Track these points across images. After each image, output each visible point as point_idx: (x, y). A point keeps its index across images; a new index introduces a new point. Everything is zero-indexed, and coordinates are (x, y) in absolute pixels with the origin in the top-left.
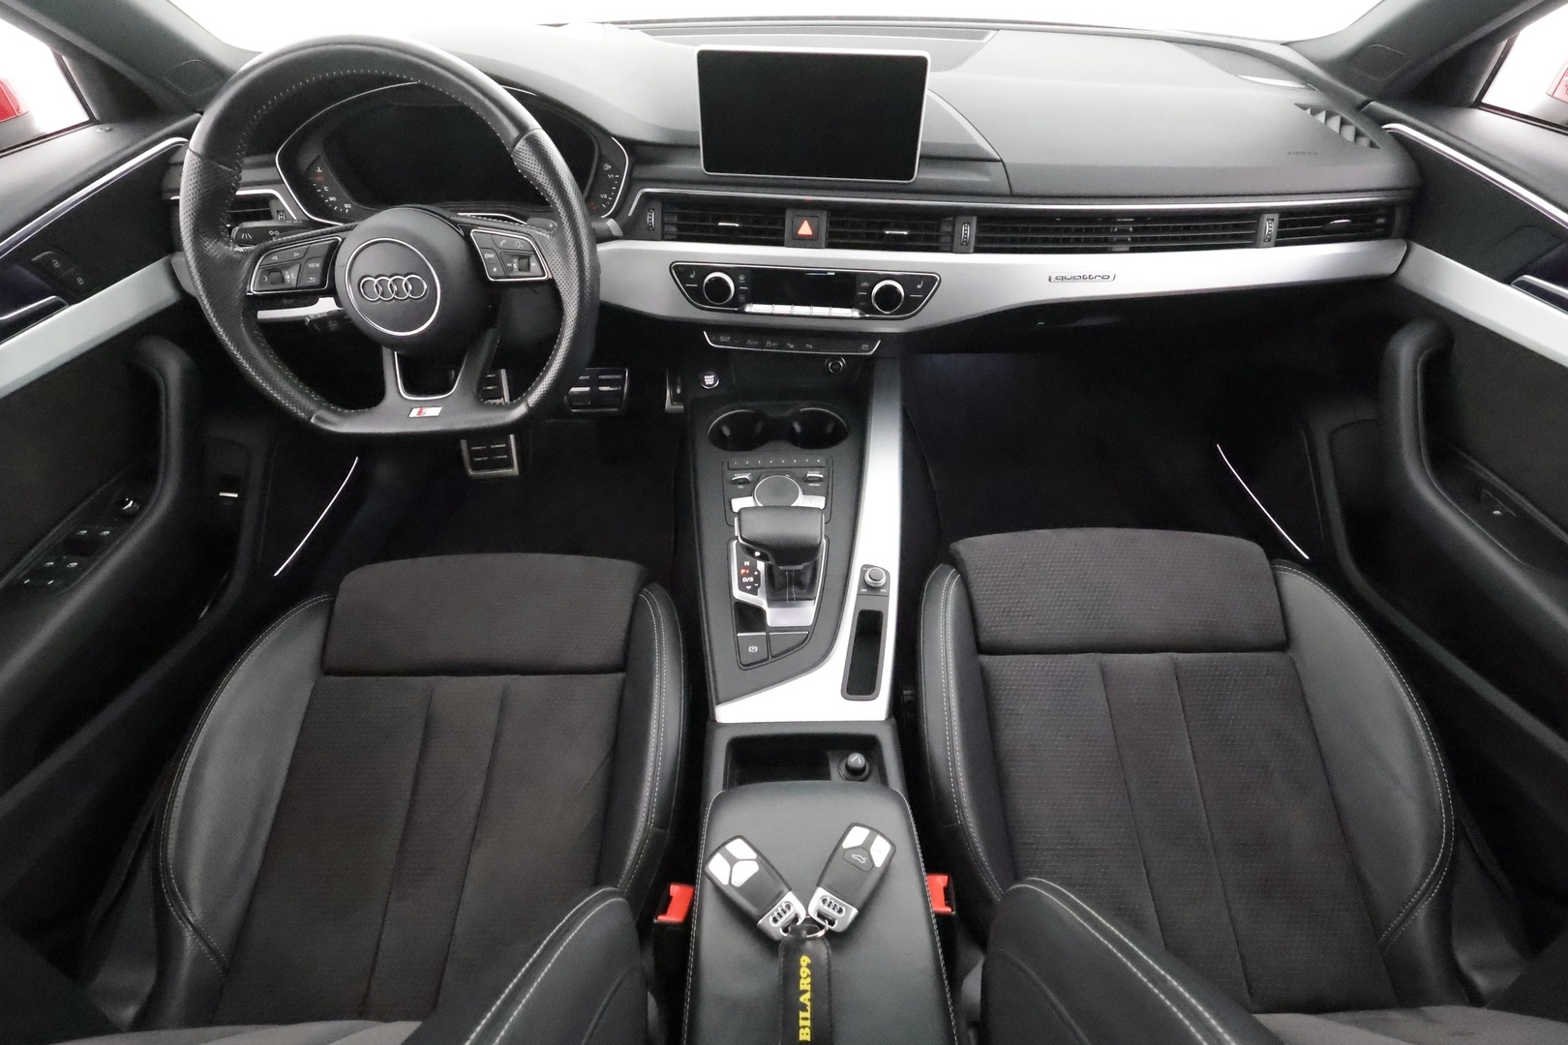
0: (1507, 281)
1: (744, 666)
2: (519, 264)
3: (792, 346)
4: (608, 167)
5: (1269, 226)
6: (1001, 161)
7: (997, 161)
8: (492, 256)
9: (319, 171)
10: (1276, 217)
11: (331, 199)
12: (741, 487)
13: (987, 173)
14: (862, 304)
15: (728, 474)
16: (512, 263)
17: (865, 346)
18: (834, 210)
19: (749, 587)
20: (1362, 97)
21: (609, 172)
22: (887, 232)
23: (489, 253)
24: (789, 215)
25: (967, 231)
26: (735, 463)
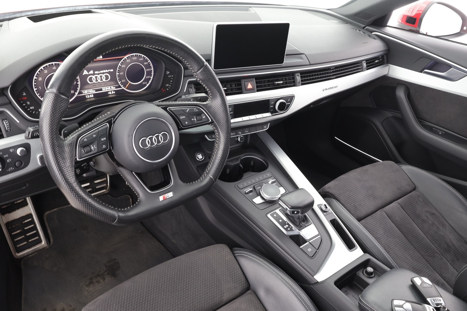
0: (421, 72)
1: (311, 257)
2: (197, 119)
3: (240, 133)
4: (168, 73)
5: (365, 65)
6: (304, 54)
7: (303, 54)
8: (184, 117)
9: (24, 94)
10: (365, 61)
11: (31, 108)
12: (251, 194)
13: (302, 58)
14: (272, 110)
15: (242, 191)
16: (194, 118)
17: (265, 127)
18: (257, 78)
19: (289, 229)
20: (363, 26)
21: (169, 74)
22: (276, 83)
23: (183, 116)
24: (243, 81)
25: (298, 78)
26: (241, 186)
